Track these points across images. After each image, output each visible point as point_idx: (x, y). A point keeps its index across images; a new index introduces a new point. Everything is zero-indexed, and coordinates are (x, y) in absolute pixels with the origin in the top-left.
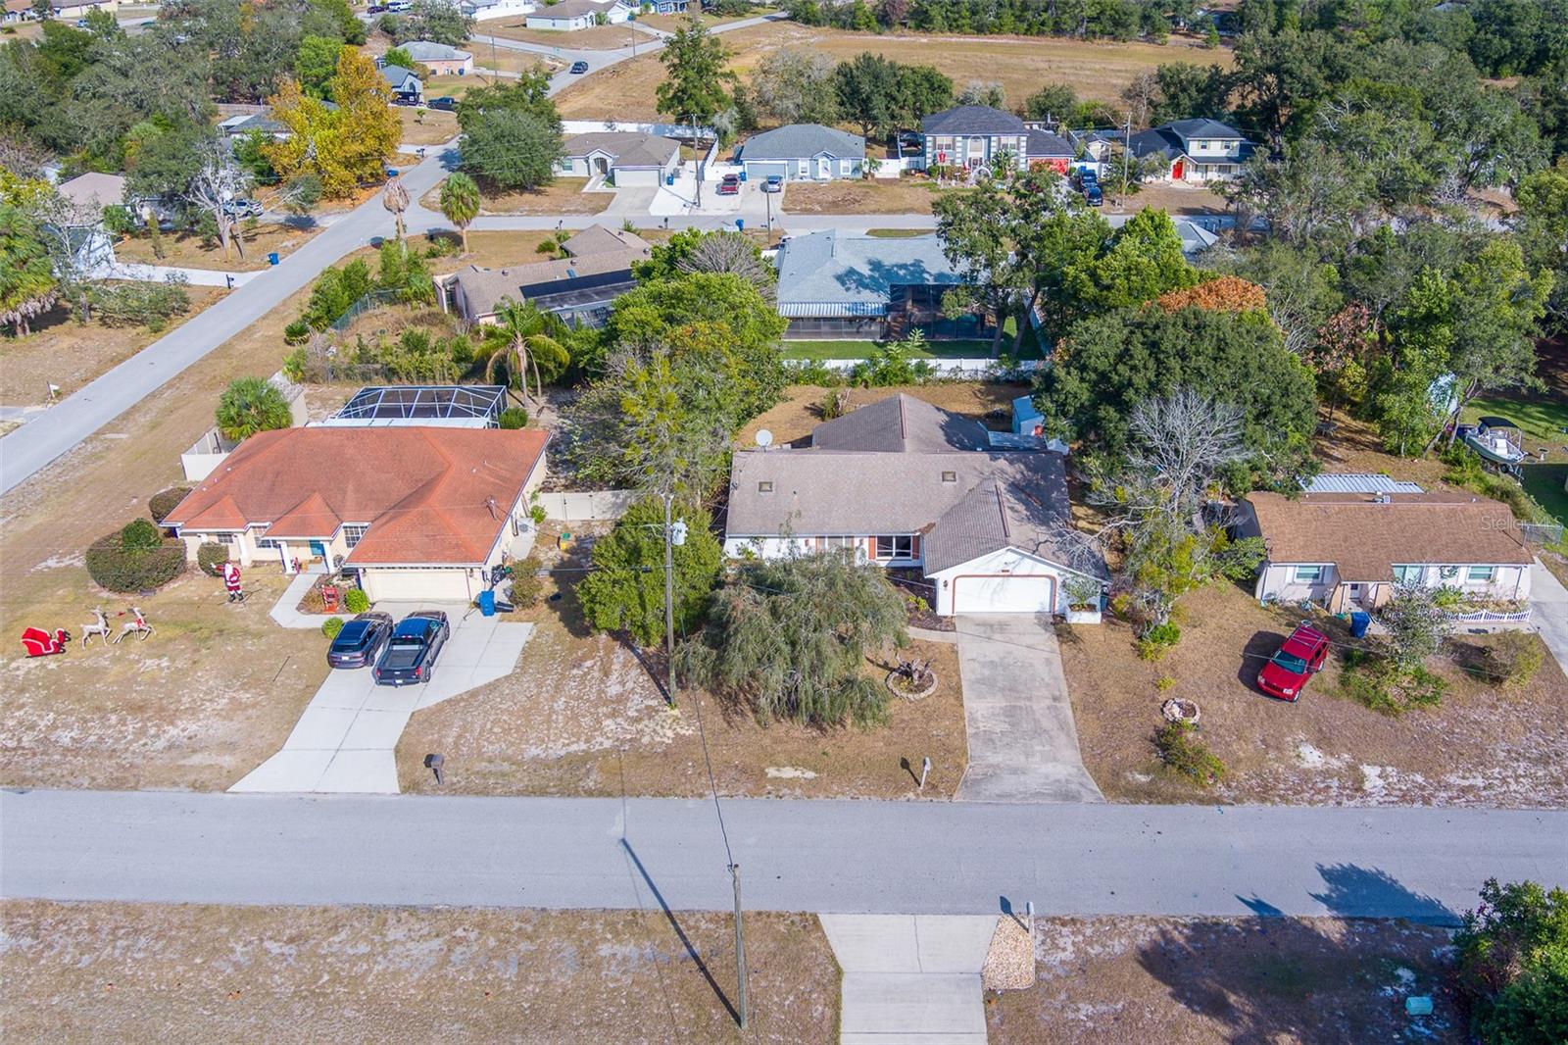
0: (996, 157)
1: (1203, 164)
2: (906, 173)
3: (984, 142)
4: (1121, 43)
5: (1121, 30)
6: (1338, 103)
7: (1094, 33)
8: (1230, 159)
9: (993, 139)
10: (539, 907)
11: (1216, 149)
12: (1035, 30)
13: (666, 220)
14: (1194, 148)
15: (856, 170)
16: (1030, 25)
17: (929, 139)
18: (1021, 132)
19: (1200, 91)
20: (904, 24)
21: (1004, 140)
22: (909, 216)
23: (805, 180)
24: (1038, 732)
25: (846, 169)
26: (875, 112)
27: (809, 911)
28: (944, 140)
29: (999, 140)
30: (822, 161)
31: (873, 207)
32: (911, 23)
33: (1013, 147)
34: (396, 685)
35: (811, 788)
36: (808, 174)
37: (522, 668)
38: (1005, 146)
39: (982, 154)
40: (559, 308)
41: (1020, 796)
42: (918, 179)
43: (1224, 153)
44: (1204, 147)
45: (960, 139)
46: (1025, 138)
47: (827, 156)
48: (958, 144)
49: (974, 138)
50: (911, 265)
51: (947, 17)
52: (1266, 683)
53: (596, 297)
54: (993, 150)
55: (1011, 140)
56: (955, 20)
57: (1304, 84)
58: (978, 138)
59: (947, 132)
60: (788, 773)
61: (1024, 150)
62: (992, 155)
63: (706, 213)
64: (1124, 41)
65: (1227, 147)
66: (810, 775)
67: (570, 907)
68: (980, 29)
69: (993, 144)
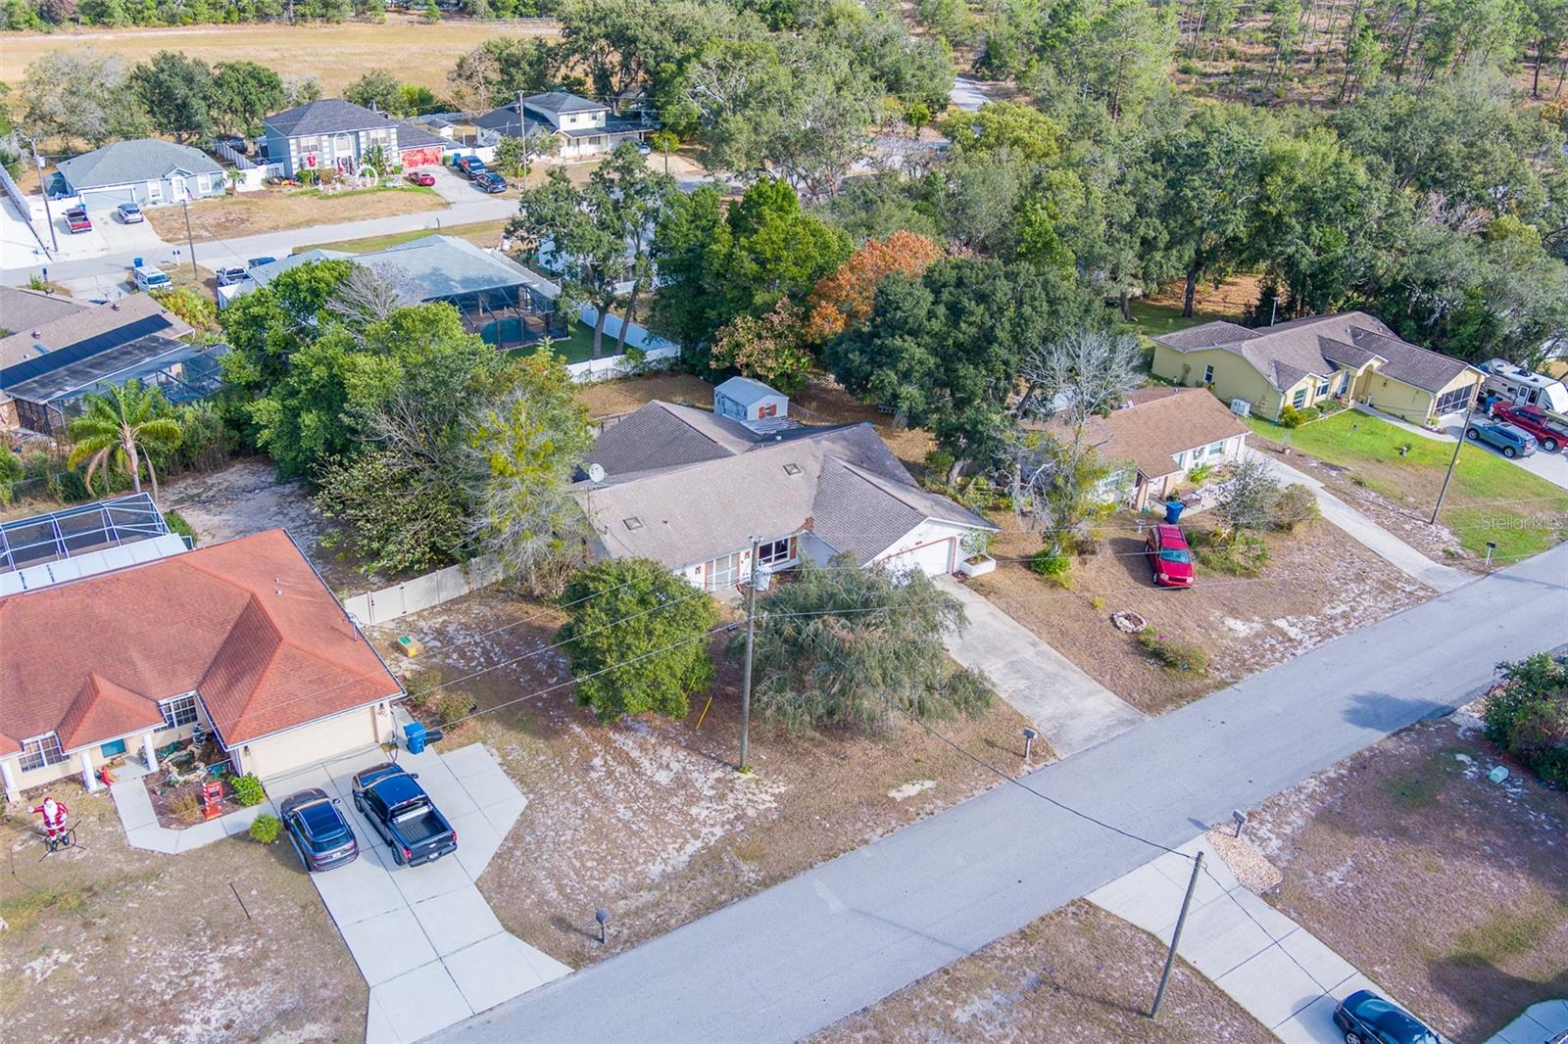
0: (368, 152)
1: (576, 137)
2: (269, 182)
3: (351, 138)
4: (335, 25)
5: (331, 12)
6: (705, 65)
7: (303, 15)
8: (599, 129)
9: (361, 134)
10: (859, 1009)
11: (585, 121)
12: (235, 16)
13: (45, 272)
14: (564, 123)
15: (218, 185)
16: (228, 13)
17: (292, 141)
18: (388, 125)
19: (531, 64)
20: (75, 20)
21: (373, 134)
22: (317, 228)
23: (159, 205)
24: (1053, 678)
25: (205, 186)
26: (198, 118)
27: (1076, 898)
28: (308, 141)
29: (368, 135)
30: (176, 179)
31: (267, 224)
32: (82, 19)
33: (384, 140)
34: (433, 860)
35: (946, 794)
36: (161, 197)
37: (532, 791)
38: (375, 141)
39: (350, 153)
40: (61, 393)
41: (1101, 734)
42: (287, 188)
43: (592, 124)
44: (573, 120)
45: (325, 138)
46: (394, 130)
47: (181, 173)
48: (325, 144)
49: (340, 135)
50: (431, 274)
51: (128, 9)
52: (1170, 579)
53: (96, 372)
54: (363, 146)
55: (379, 133)
56: (139, 12)
57: (656, 49)
58: (344, 134)
59: (311, 133)
60: (910, 790)
61: (395, 142)
62: (363, 152)
63: (68, 259)
64: (338, 23)
65: (594, 118)
66: (929, 784)
67: (887, 995)
68: (172, 20)
69: (362, 140)
